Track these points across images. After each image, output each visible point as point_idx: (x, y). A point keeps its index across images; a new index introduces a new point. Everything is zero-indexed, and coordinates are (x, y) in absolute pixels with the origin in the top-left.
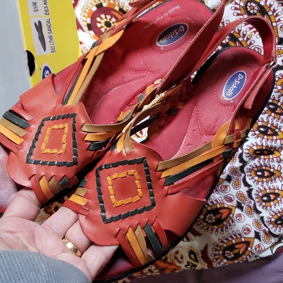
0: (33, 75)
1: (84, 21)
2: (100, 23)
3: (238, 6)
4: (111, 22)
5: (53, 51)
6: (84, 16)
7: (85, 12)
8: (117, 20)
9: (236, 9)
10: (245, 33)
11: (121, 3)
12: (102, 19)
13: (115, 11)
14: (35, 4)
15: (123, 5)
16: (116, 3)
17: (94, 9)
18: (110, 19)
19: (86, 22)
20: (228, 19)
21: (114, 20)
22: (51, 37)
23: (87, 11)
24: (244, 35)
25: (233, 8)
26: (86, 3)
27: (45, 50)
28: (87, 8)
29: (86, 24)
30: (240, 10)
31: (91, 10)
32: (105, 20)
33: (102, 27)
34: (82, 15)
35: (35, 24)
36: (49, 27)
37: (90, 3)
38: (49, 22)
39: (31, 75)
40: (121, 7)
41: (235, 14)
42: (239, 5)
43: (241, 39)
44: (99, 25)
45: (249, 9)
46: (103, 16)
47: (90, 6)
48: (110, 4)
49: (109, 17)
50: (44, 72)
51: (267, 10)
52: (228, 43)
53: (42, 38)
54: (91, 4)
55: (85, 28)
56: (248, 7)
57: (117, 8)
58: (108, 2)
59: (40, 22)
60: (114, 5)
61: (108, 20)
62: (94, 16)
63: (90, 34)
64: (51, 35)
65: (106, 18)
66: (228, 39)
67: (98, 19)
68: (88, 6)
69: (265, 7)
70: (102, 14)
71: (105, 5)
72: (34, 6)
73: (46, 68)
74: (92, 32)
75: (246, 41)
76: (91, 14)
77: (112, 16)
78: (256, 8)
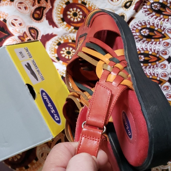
0: (36, 99)
1: (53, 57)
2: (63, 54)
3: (146, 10)
4: (70, 51)
5: (43, 79)
6: (52, 54)
7: (52, 51)
8: (73, 48)
9: (146, 11)
10: (157, 24)
11: (72, 37)
12: (63, 51)
13: (70, 43)
14: (21, 53)
15: (73, 37)
16: (69, 38)
17: (57, 47)
18: (69, 49)
19: (55, 57)
20: (143, 20)
21: (71, 49)
22: (38, 71)
23: (53, 50)
24: (158, 25)
25: (144, 12)
26: (51, 46)
27: (37, 80)
28: (52, 49)
29: (55, 58)
30: (148, 11)
31: (55, 49)
32: (66, 51)
33: (65, 56)
34: (51, 53)
35: (26, 65)
36: (35, 65)
37: (52, 45)
38: (33, 62)
39: (34, 99)
40: (73, 39)
41: (147, 15)
42: (147, 8)
43: (156, 29)
44: (63, 56)
45: (154, 8)
46: (64, 49)
47: (54, 46)
48: (65, 40)
49: (67, 48)
50: (42, 94)
51: (166, 4)
52: (149, 34)
53: (33, 73)
54: (54, 45)
55: (56, 60)
56: (153, 7)
57: (70, 41)
58: (63, 39)
59: (28, 64)
60: (68, 40)
61: (68, 50)
62: (58, 51)
63: (60, 63)
64: (37, 69)
65: (66, 49)
66: (148, 32)
67: (62, 52)
68: (52, 47)
69: (164, 3)
70: (62, 48)
71: (62, 42)
72: (21, 54)
73: (43, 92)
74: (61, 62)
75: (161, 28)
76: (56, 51)
77: (69, 47)
78: (158, 6)
